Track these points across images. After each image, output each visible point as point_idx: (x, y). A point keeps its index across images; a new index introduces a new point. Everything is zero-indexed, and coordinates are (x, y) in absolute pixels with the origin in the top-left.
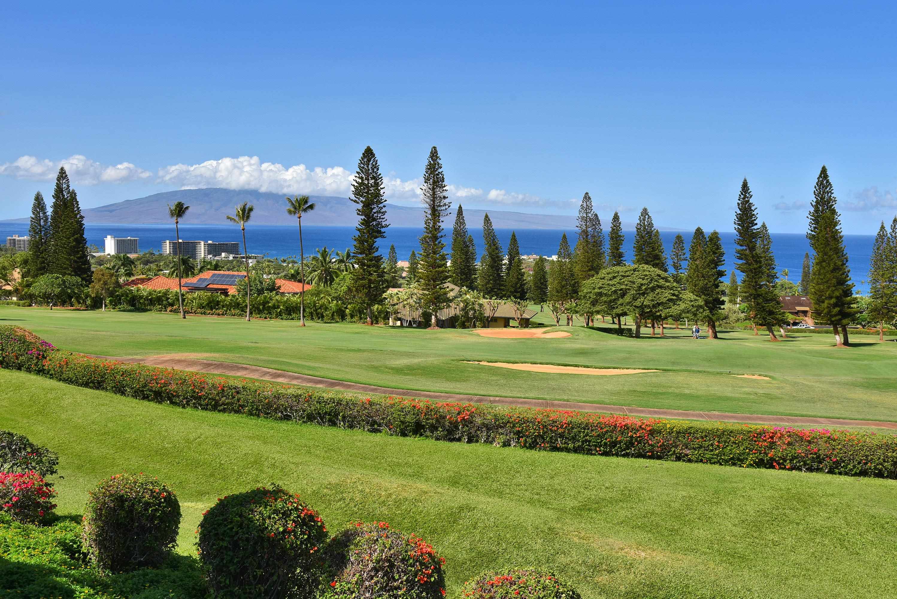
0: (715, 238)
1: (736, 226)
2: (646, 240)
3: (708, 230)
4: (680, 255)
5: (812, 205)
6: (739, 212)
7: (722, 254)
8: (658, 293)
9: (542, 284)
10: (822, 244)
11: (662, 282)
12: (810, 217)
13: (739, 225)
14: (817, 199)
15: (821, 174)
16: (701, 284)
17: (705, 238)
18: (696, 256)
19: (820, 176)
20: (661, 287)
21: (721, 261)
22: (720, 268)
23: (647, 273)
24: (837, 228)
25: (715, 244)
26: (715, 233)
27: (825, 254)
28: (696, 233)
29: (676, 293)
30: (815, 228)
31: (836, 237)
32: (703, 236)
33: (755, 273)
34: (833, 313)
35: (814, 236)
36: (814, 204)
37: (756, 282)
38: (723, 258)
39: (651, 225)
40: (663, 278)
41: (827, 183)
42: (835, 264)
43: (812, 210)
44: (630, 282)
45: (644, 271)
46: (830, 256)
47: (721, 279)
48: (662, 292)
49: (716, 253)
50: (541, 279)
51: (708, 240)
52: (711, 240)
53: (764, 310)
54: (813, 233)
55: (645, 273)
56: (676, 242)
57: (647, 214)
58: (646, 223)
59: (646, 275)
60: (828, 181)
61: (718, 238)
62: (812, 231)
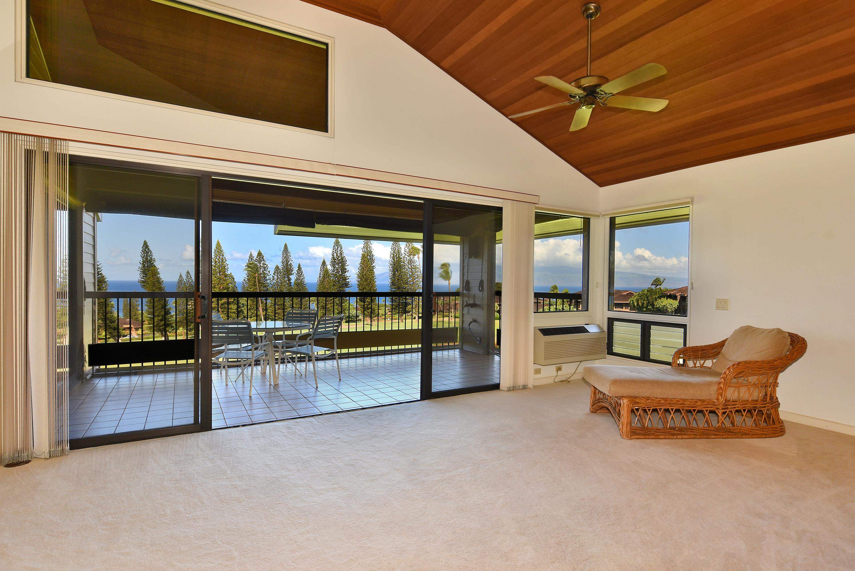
5: (140, 263)
10: (151, 285)
12: (140, 270)
14: (143, 259)
19: (144, 246)
30: (143, 276)
34: (161, 325)
35: (143, 281)
36: (141, 262)
41: (148, 250)
43: (141, 266)
53: (110, 327)
60: (149, 249)
62: (141, 278)
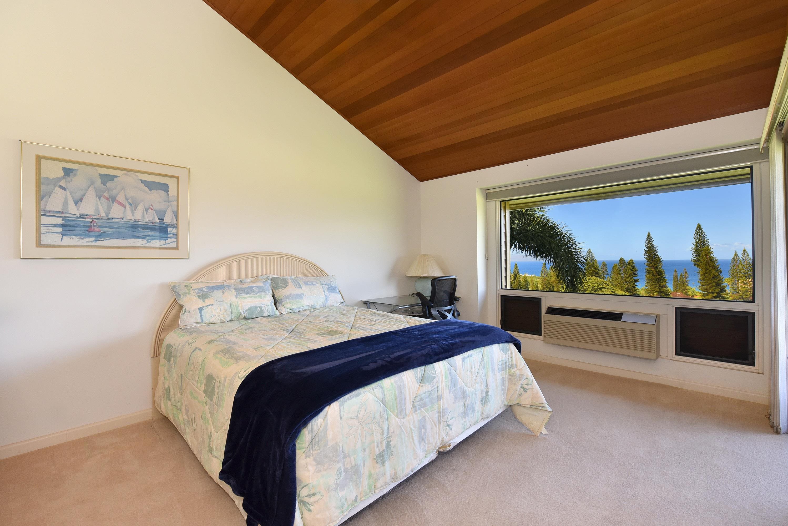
0: (631, 263)
1: (645, 257)
2: (591, 265)
3: (627, 259)
4: (605, 272)
6: (646, 249)
7: (636, 271)
8: (604, 291)
9: (526, 287)
11: (605, 286)
13: (647, 255)
15: (697, 228)
16: (625, 286)
17: (626, 263)
18: (621, 272)
20: (605, 288)
21: (635, 275)
22: (636, 278)
23: (597, 281)
24: (712, 255)
25: (632, 266)
26: (631, 260)
27: (707, 269)
28: (620, 260)
29: (614, 291)
31: (712, 260)
32: (624, 262)
33: (658, 280)
37: (659, 285)
38: (637, 273)
39: (593, 257)
40: (605, 284)
42: (714, 274)
44: (588, 285)
45: (595, 280)
46: (710, 270)
47: (636, 284)
48: (606, 290)
49: (633, 270)
50: (526, 285)
51: (627, 264)
52: (629, 264)
54: (695, 259)
55: (595, 281)
56: (602, 266)
57: (591, 252)
58: (590, 256)
59: (596, 282)
61: (633, 262)
